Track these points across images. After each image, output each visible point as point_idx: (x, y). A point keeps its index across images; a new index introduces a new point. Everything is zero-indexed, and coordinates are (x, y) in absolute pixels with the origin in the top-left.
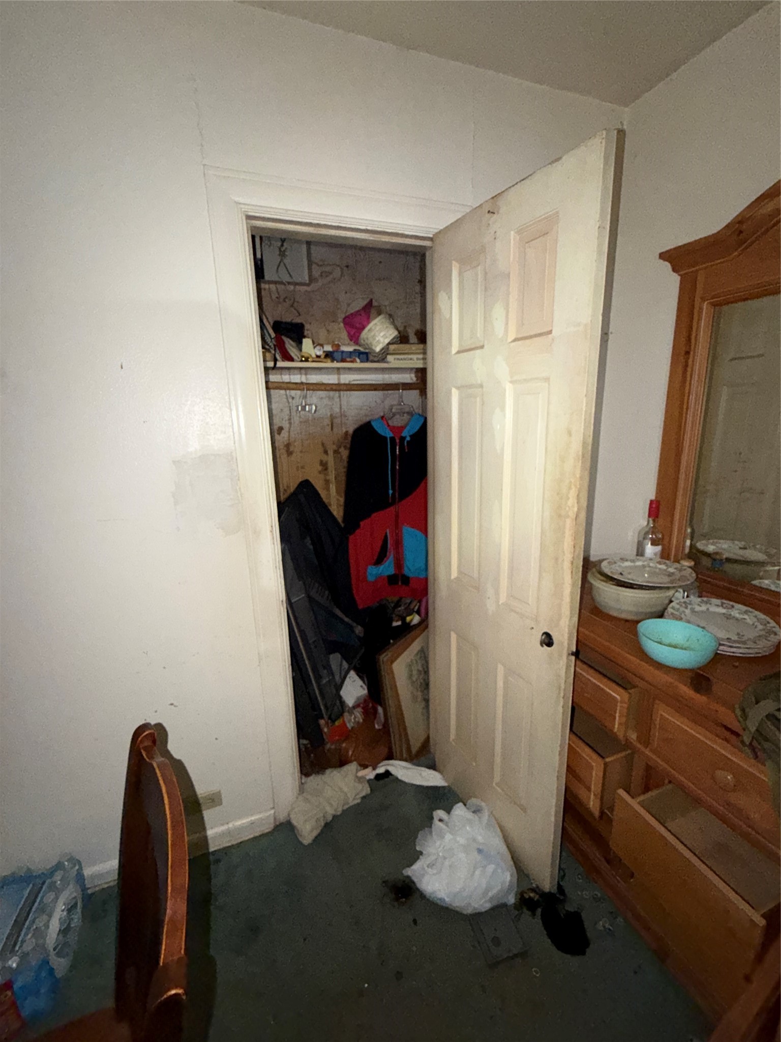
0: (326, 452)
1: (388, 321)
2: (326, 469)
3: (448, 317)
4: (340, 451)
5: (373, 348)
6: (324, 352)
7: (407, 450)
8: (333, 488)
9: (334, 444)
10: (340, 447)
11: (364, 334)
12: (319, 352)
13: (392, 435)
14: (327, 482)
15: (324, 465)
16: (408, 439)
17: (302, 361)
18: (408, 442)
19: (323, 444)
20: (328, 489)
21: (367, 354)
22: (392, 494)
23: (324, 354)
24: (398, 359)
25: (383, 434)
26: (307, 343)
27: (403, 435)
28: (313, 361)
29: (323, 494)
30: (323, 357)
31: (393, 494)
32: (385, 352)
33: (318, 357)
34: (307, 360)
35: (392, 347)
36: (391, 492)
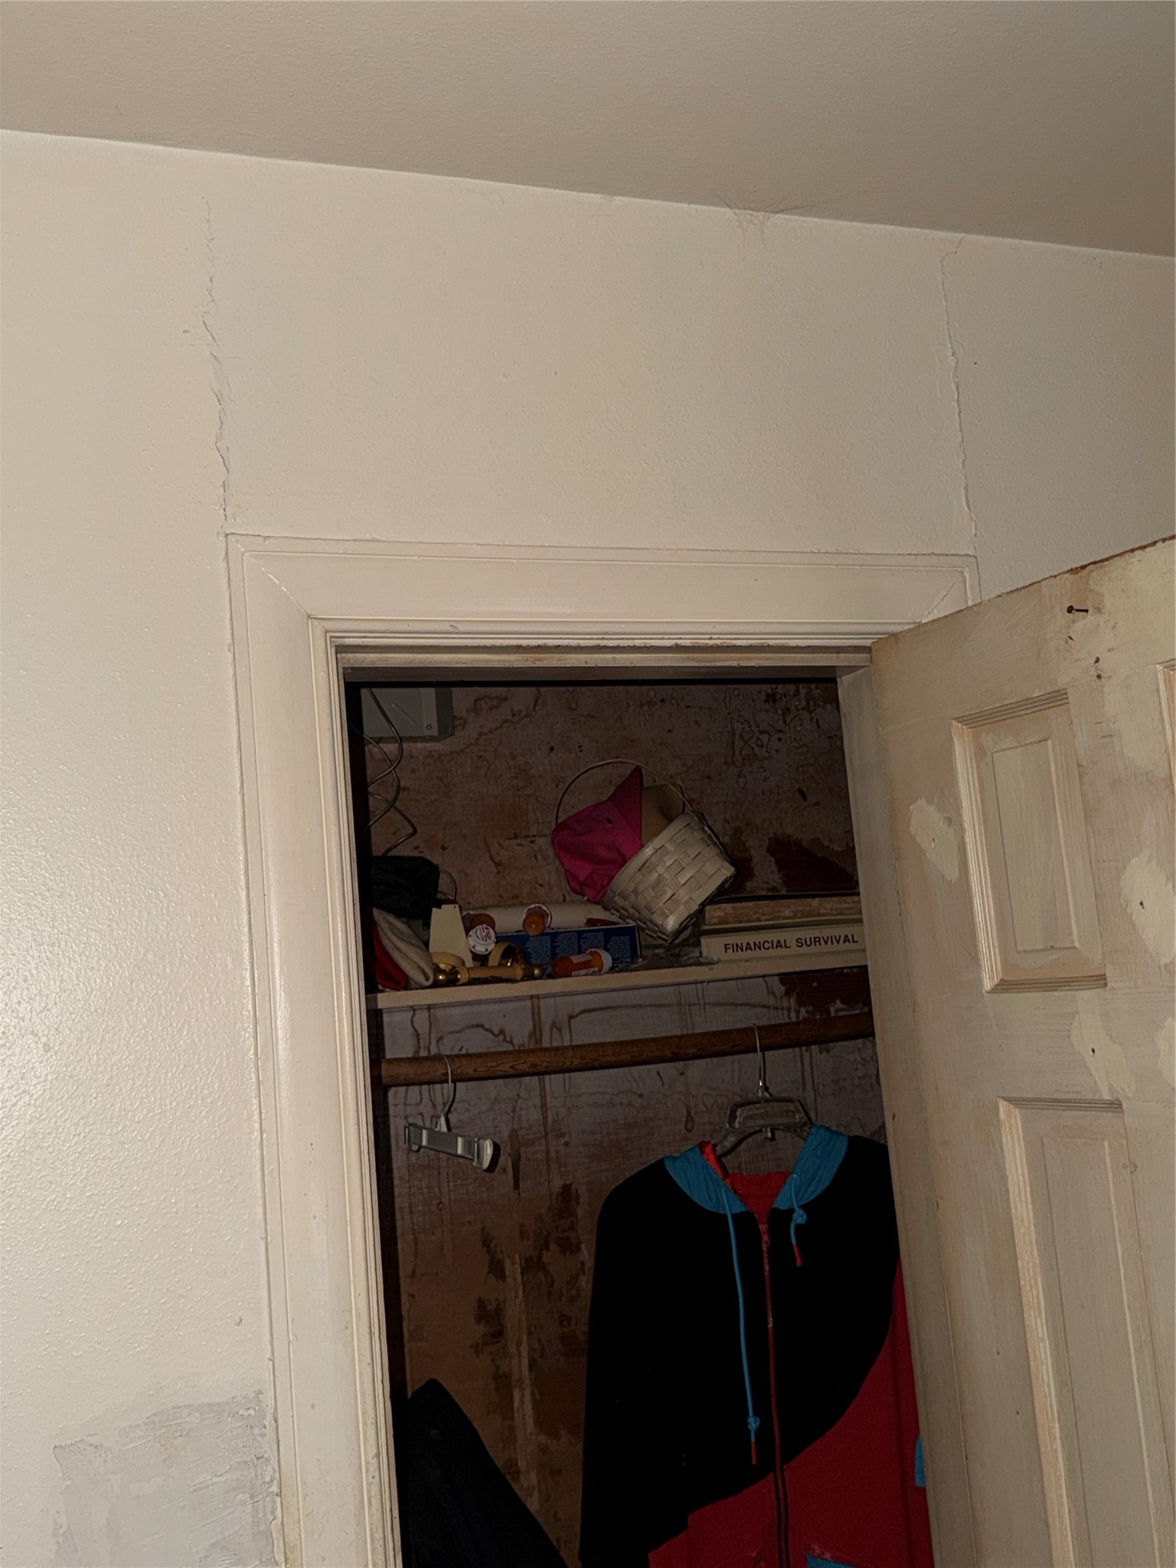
0: (497, 1269)
1: (698, 835)
2: (498, 1334)
3: (953, 874)
4: (545, 1259)
5: (657, 919)
6: (499, 939)
7: (799, 1263)
8: (523, 1401)
9: (523, 1235)
10: (546, 1246)
11: (627, 877)
12: (482, 942)
13: (739, 1208)
14: (503, 1382)
15: (490, 1317)
16: (799, 1217)
17: (436, 985)
18: (798, 1227)
19: (486, 1242)
20: (505, 1409)
21: (630, 932)
22: (758, 1432)
23: (502, 947)
24: (738, 947)
25: (708, 1205)
26: (445, 920)
27: (781, 1204)
28: (473, 982)
29: (488, 1429)
30: (494, 960)
31: (764, 1431)
32: (695, 927)
33: (481, 959)
34: (452, 981)
35: (715, 913)
36: (753, 1423)
